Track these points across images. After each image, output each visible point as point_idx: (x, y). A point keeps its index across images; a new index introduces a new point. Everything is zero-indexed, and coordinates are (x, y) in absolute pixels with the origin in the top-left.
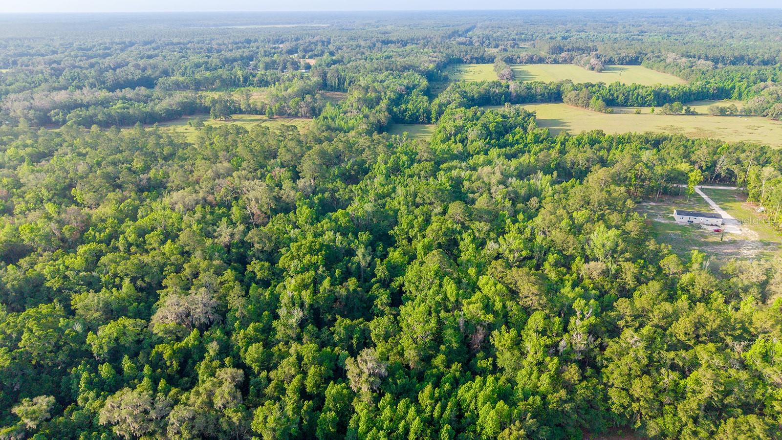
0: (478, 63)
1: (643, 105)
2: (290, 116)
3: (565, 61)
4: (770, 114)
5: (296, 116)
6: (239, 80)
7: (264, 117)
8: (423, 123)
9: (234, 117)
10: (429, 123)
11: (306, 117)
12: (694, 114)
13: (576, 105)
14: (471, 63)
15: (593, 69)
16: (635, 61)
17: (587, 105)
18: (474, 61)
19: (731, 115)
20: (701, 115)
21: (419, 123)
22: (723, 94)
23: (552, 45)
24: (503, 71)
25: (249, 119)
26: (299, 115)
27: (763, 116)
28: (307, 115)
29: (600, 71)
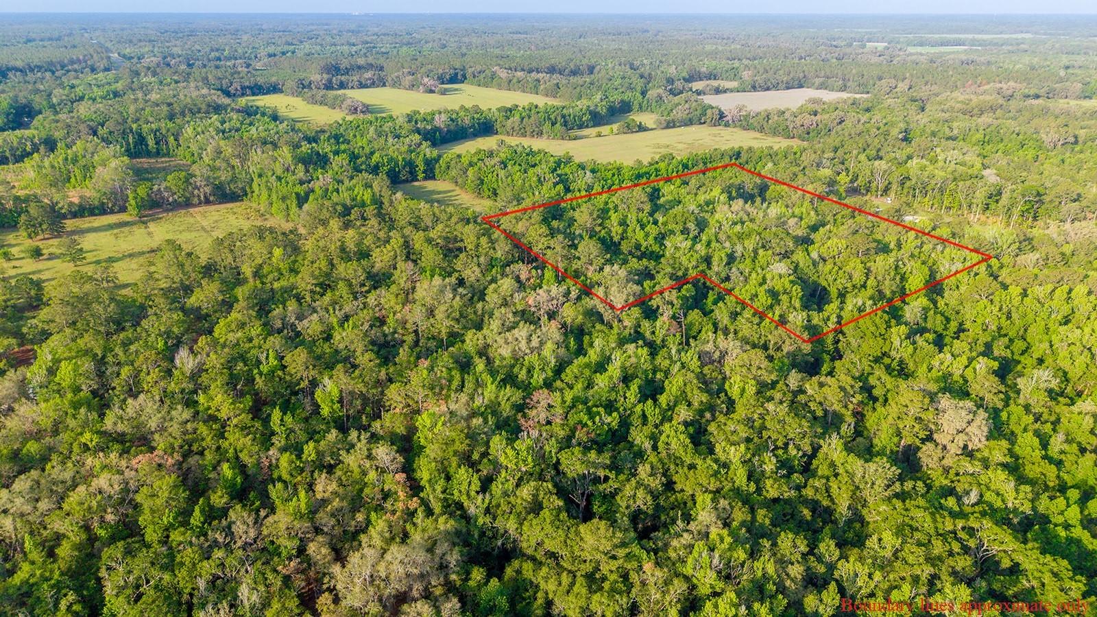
0: (254, 94)
1: (581, 127)
3: (373, 85)
4: (708, 121)
7: (124, 217)
8: (407, 181)
9: (67, 226)
10: (416, 179)
11: (208, 202)
12: (645, 129)
13: (525, 135)
14: (243, 95)
15: (432, 91)
16: (454, 80)
17: (540, 134)
18: (248, 92)
19: (674, 127)
20: (652, 129)
21: (400, 182)
22: (627, 107)
24: (349, 102)
25: (96, 224)
26: (196, 200)
27: (701, 123)
28: (212, 198)
29: (444, 93)
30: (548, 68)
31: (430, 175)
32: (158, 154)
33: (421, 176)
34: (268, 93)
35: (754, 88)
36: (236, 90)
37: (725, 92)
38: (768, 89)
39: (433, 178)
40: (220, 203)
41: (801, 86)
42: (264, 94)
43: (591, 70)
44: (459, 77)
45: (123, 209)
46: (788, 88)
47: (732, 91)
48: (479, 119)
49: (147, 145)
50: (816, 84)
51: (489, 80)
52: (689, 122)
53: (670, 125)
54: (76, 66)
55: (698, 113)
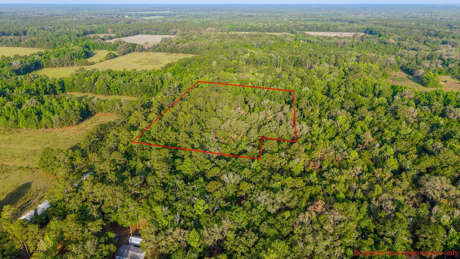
4: (138, 50)
13: (63, 66)
17: (73, 64)
19: (125, 54)
27: (134, 51)
38: (128, 36)
41: (138, 34)
46: (134, 35)
52: (130, 52)
55: (131, 47)
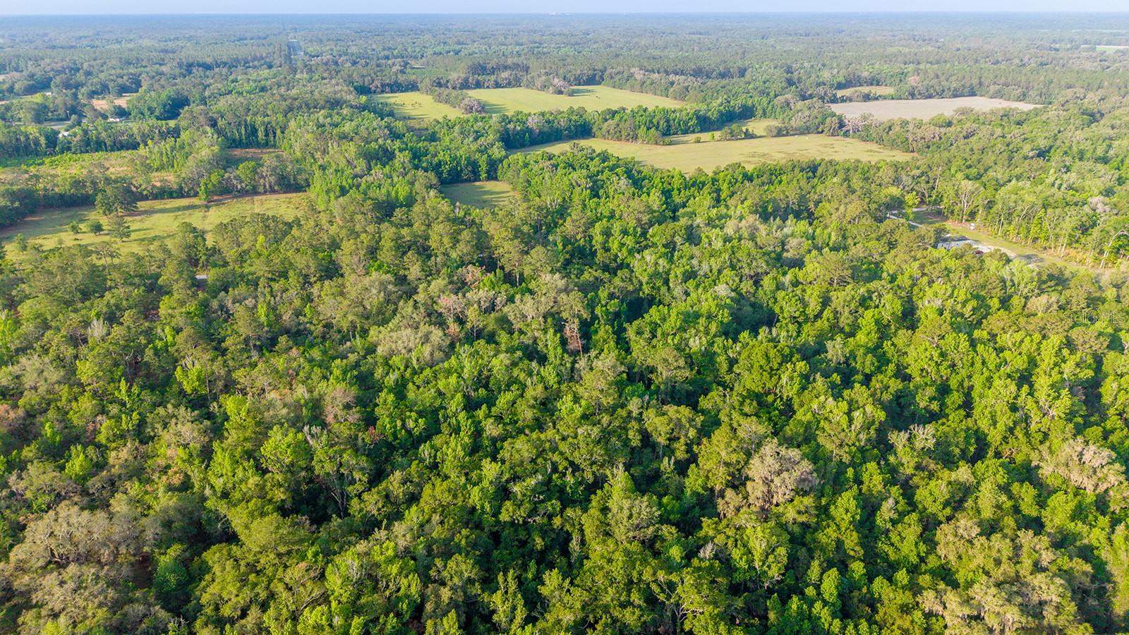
1: (685, 132)
2: (243, 193)
5: (254, 192)
6: (37, 143)
7: (196, 201)
8: (468, 180)
9: (142, 205)
10: (477, 179)
11: (273, 191)
12: (752, 136)
13: (619, 139)
14: (382, 92)
15: (560, 92)
16: (592, 81)
17: (635, 138)
18: (388, 89)
19: (787, 135)
20: (760, 137)
21: (462, 182)
22: (747, 113)
23: (470, 63)
24: (466, 101)
25: (168, 207)
26: (261, 189)
28: (276, 188)
29: (571, 94)
30: (694, 71)
31: (492, 176)
32: (266, 145)
33: (484, 175)
34: (406, 90)
35: (912, 95)
36: (377, 87)
37: (877, 99)
39: (496, 179)
40: (285, 193)
41: (973, 94)
42: (402, 92)
43: (742, 73)
44: (597, 78)
45: (196, 195)
47: (885, 98)
48: (575, 121)
49: (257, 137)
50: (991, 93)
51: (624, 81)
52: (806, 131)
53: (780, 133)
54: (256, 63)
55: (816, 121)
